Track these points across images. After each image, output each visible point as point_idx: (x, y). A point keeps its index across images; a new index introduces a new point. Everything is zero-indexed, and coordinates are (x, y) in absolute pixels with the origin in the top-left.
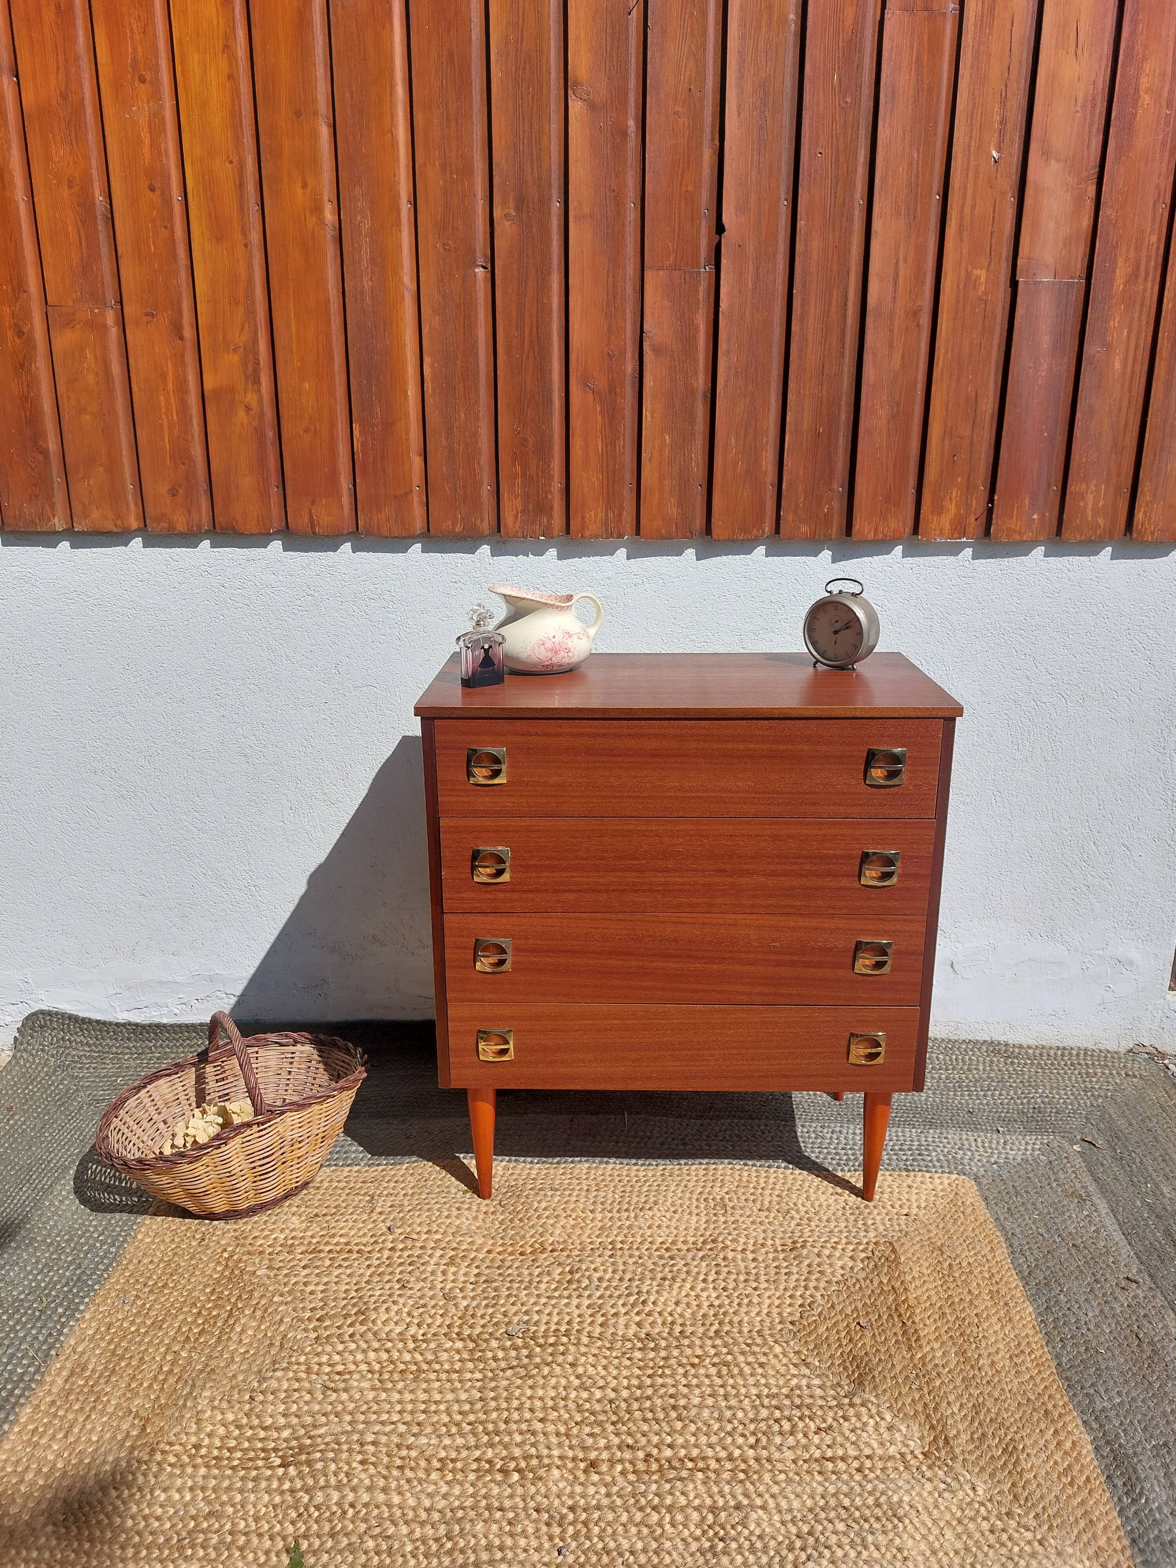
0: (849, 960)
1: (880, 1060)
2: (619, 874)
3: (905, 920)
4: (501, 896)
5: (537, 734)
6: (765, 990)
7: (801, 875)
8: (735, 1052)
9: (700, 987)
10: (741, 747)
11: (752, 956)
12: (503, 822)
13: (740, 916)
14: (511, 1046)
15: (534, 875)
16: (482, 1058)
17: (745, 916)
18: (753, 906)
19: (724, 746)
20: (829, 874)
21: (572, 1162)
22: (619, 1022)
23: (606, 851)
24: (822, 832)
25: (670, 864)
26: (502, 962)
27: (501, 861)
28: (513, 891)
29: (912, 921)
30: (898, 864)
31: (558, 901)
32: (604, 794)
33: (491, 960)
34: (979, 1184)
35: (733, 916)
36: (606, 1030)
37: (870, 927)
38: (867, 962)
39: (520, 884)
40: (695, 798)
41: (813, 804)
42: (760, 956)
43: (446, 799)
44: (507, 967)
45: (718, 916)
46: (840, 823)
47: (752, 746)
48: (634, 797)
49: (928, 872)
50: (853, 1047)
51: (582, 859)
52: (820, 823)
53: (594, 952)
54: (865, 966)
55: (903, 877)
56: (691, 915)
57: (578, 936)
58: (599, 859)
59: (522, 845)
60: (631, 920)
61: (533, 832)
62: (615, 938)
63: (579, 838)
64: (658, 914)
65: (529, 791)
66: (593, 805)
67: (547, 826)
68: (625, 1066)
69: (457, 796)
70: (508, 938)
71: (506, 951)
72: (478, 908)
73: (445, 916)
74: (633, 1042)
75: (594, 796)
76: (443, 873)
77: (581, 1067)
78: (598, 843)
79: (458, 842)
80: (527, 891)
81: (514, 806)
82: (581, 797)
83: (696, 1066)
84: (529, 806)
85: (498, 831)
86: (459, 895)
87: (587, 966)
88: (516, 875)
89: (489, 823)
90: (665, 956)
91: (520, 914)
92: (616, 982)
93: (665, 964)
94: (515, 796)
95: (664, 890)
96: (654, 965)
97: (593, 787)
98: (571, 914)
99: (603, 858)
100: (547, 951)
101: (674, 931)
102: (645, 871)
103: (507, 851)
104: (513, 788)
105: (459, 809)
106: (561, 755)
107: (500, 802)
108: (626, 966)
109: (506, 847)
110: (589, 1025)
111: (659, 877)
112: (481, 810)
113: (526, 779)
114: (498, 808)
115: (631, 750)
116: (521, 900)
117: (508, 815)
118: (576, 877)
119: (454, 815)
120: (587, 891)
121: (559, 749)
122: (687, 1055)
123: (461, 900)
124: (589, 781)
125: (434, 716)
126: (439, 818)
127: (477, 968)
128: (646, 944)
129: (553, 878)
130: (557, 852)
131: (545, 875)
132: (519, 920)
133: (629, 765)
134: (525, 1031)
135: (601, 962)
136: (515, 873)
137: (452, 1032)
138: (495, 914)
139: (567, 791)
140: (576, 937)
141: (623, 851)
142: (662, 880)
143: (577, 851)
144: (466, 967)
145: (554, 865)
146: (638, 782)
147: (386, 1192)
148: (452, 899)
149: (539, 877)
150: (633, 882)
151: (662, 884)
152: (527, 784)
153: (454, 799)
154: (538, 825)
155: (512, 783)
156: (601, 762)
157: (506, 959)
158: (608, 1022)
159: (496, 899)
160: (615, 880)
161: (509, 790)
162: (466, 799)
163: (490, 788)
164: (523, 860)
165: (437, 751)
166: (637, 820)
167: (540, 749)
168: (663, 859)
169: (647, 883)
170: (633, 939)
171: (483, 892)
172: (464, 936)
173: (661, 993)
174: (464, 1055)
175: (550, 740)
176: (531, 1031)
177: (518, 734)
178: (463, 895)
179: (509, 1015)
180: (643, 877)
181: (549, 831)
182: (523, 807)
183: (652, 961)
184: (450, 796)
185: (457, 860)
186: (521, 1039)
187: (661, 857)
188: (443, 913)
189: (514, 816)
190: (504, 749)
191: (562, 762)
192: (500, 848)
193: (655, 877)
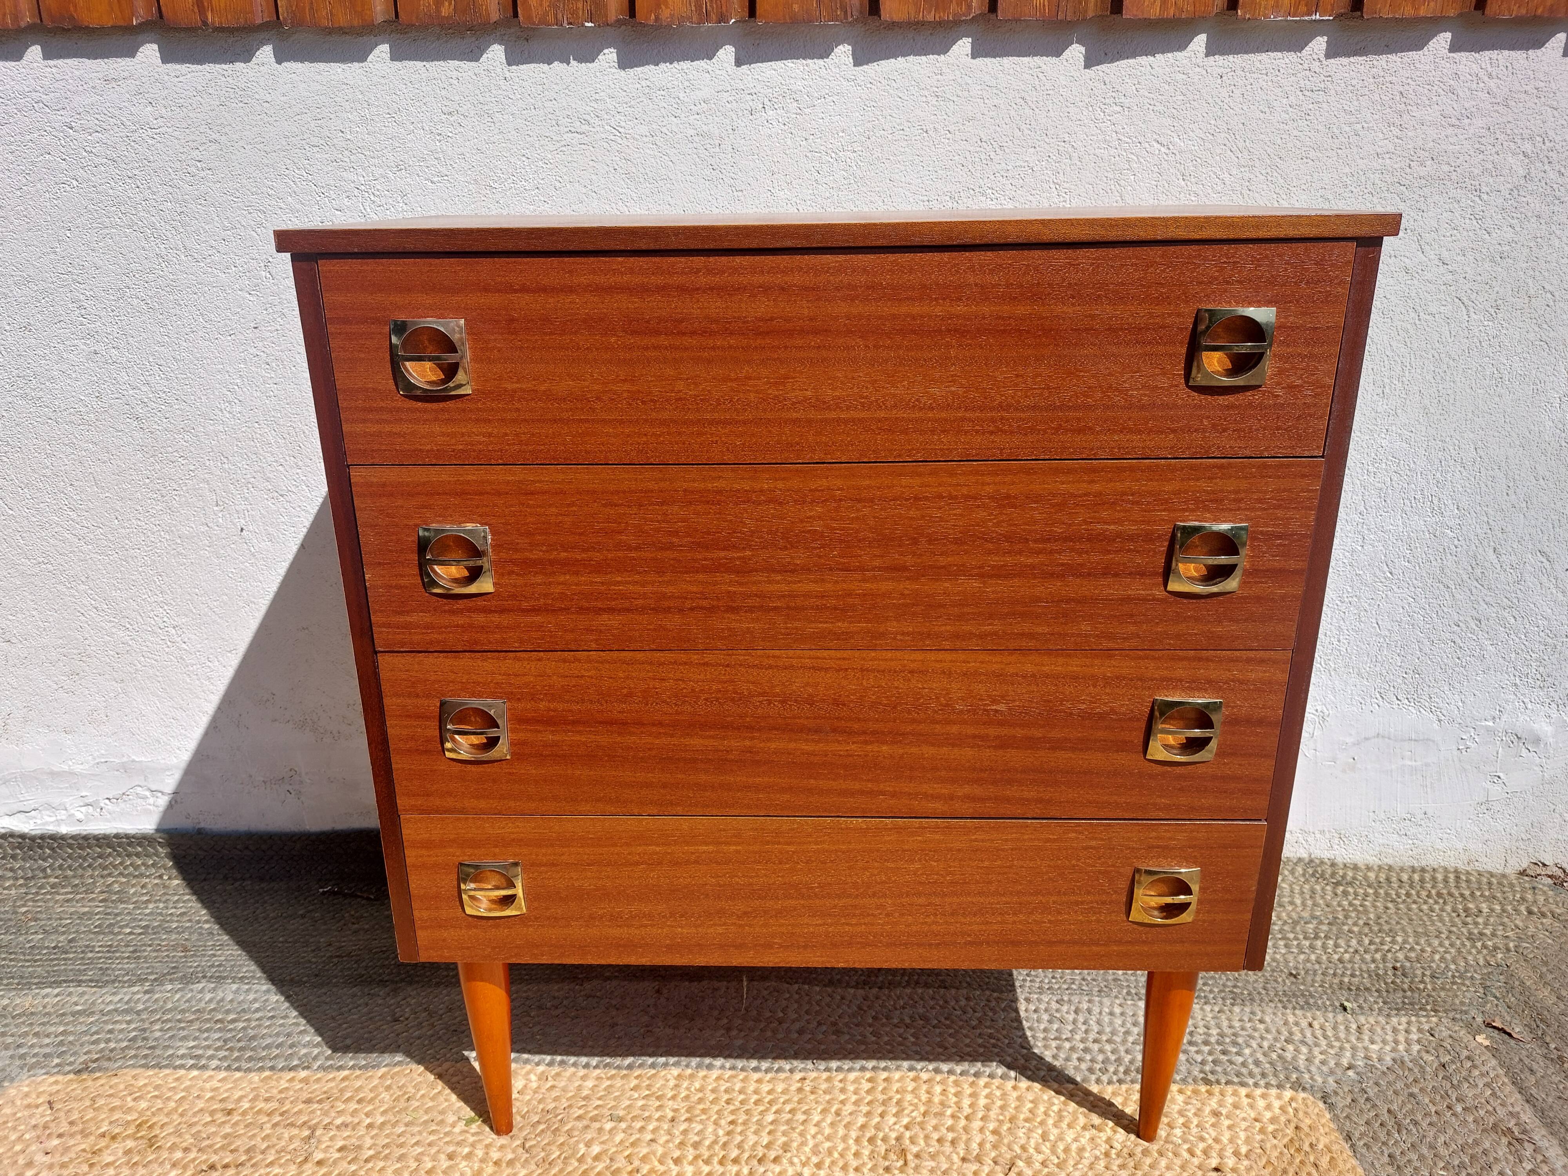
0: (1137, 737)
1: (1186, 917)
2: (701, 577)
3: (1249, 661)
4: (480, 619)
5: (524, 289)
6: (978, 791)
7: (1052, 575)
8: (922, 900)
9: (857, 786)
10: (938, 311)
11: (955, 729)
12: (472, 475)
13: (932, 656)
14: (519, 891)
15: (539, 579)
16: (469, 911)
17: (941, 655)
18: (956, 636)
19: (904, 309)
20: (1106, 572)
22: (711, 848)
23: (676, 533)
24: (1097, 487)
25: (800, 557)
26: (492, 742)
27: (476, 553)
28: (502, 611)
29: (1262, 661)
30: (1244, 552)
31: (588, 630)
32: (666, 415)
33: (475, 740)
34: (1331, 1107)
35: (919, 656)
36: (688, 862)
37: (1180, 673)
38: (1171, 740)
39: (514, 597)
40: (846, 422)
41: (1080, 431)
42: (970, 730)
43: (359, 428)
44: (502, 749)
45: (889, 655)
46: (1132, 469)
47: (960, 309)
48: (725, 423)
49: (1302, 565)
50: (1139, 892)
51: (630, 549)
52: (1094, 470)
53: (661, 724)
54: (1167, 747)
55: (1251, 574)
56: (839, 654)
57: (630, 695)
58: (662, 549)
59: (513, 520)
60: (728, 666)
61: (532, 494)
62: (698, 697)
63: (622, 505)
64: (777, 653)
65: (518, 410)
66: (644, 439)
67: (558, 483)
68: (724, 924)
69: (379, 422)
70: (501, 698)
71: (499, 722)
72: (439, 642)
73: (380, 657)
74: (737, 883)
75: (646, 420)
76: (367, 577)
77: (646, 926)
78: (659, 517)
79: (388, 515)
80: (528, 611)
81: (492, 443)
82: (621, 422)
83: (852, 925)
84: (520, 443)
85: (463, 493)
86: (402, 619)
87: (649, 749)
88: (505, 580)
89: (444, 477)
90: (792, 730)
91: (518, 654)
92: (703, 778)
93: (792, 745)
94: (490, 421)
95: (788, 608)
96: (773, 746)
97: (643, 402)
98: (616, 654)
99: (670, 547)
100: (574, 723)
101: (808, 684)
102: (751, 571)
103: (484, 531)
104: (484, 403)
105: (384, 447)
106: (576, 333)
107: (463, 435)
108: (721, 748)
109: (482, 524)
110: (657, 853)
111: (778, 582)
112: (428, 451)
113: (509, 386)
114: (461, 447)
115: (716, 321)
116: (518, 627)
117: (480, 459)
118: (618, 583)
119: (376, 461)
120: (642, 610)
121: (571, 321)
122: (835, 906)
123: (407, 626)
124: (634, 388)
125: (317, 251)
126: (348, 466)
127: (448, 754)
128: (756, 708)
129: (576, 585)
130: (581, 534)
131: (562, 579)
132: (518, 665)
133: (713, 353)
134: (541, 865)
135: (675, 741)
136: (503, 575)
137: (413, 866)
138: (473, 655)
139: (593, 410)
140: (626, 695)
141: (708, 533)
142: (784, 587)
143: (620, 533)
144: (426, 752)
145: (577, 560)
146: (732, 390)
147: (338, 1121)
148: (389, 626)
149: (550, 583)
150: (729, 592)
151: (783, 596)
152: (512, 397)
153: (373, 428)
154: (540, 481)
155: (484, 393)
156: (656, 348)
157: (498, 738)
158: (692, 849)
159: (471, 626)
160: (695, 589)
161: (479, 410)
162: (397, 429)
163: (442, 405)
164: (516, 550)
165: (331, 328)
166: (733, 470)
167: (532, 320)
168: (786, 548)
169: (756, 595)
170: (733, 700)
171: (445, 611)
172: (417, 696)
173: (786, 797)
174: (437, 908)
175: (551, 300)
176: (553, 865)
177: (486, 289)
178: (408, 619)
179: (513, 836)
180: (747, 583)
181: (562, 492)
182: (508, 445)
183: (769, 740)
184: (364, 421)
185: (391, 551)
186: (535, 879)
187: (782, 543)
188: (376, 653)
189: (493, 462)
190: (462, 321)
191: (579, 348)
192: (469, 526)
193: (769, 582)
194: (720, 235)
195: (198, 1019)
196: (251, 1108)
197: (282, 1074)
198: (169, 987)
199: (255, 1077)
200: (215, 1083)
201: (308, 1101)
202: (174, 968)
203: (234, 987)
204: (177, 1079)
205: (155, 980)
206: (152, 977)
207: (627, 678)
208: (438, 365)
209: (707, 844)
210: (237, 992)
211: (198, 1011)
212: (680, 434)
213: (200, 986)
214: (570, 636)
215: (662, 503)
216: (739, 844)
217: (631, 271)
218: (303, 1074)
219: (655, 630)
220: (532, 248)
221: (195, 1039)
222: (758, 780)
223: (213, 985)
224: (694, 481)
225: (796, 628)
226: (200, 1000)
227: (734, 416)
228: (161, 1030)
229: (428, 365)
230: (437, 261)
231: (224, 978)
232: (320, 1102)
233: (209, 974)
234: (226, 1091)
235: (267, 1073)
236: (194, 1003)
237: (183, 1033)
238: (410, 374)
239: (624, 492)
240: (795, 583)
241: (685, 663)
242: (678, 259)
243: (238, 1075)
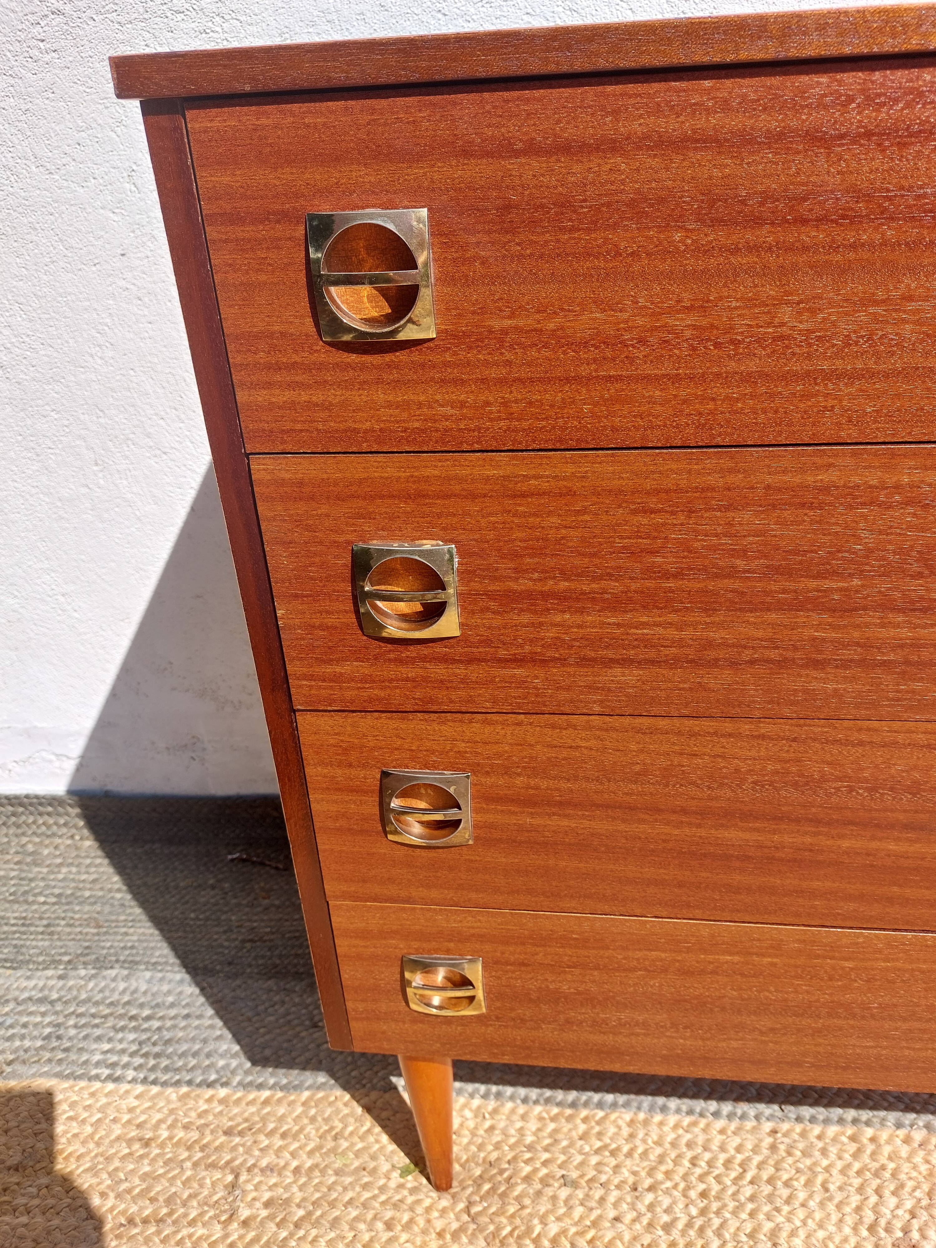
2: (773, 616)
4: (439, 671)
12: (433, 467)
14: (479, 992)
15: (526, 618)
16: (416, 1007)
21: (600, 1105)
22: (736, 958)
23: (743, 553)
26: (449, 825)
27: (435, 581)
28: (471, 660)
31: (592, 688)
32: (752, 366)
36: (702, 972)
39: (487, 642)
43: (261, 396)
44: (463, 835)
48: (852, 376)
51: (667, 575)
53: (684, 811)
57: (644, 772)
58: (716, 576)
59: (491, 535)
60: (795, 740)
61: (523, 495)
62: (743, 780)
63: (659, 511)
64: (876, 724)
65: (509, 363)
66: (711, 406)
67: (564, 479)
68: (741, 1039)
69: (293, 386)
70: (464, 770)
71: (461, 802)
72: (380, 700)
73: (300, 718)
74: (767, 998)
75: (718, 375)
76: (280, 613)
77: (638, 1035)
78: (719, 529)
79: (309, 528)
80: (507, 661)
81: (464, 417)
82: (676, 379)
83: (914, 1049)
84: (510, 417)
85: (420, 495)
86: (329, 669)
87: (664, 841)
88: (476, 620)
89: (391, 472)
90: (878, 826)
91: (489, 716)
92: (737, 878)
93: (874, 845)
94: (463, 382)
95: (907, 662)
96: (845, 844)
97: (717, 345)
98: (627, 720)
99: (732, 573)
100: (560, 804)
101: (915, 768)
102: (856, 609)
103: (450, 552)
104: (455, 354)
105: (299, 426)
106: (615, 226)
107: (420, 405)
108: (769, 844)
109: (446, 542)
110: (661, 960)
111: (898, 626)
112: (366, 431)
113: (497, 324)
114: (417, 425)
115: (869, 198)
116: (492, 681)
117: (444, 443)
118: (644, 625)
119: (289, 448)
120: (674, 663)
121: (609, 205)
122: (896, 1029)
123: (337, 679)
124: (704, 322)
125: (183, 93)
126: (247, 455)
127: (390, 837)
128: (829, 795)
129: (579, 627)
130: (594, 555)
131: (558, 618)
132: (488, 729)
133: (852, 255)
134: (507, 963)
135: (702, 832)
136: (473, 612)
137: (345, 956)
138: (426, 716)
139: (631, 360)
140: (638, 774)
141: (796, 552)
142: (906, 633)
143: (653, 552)
144: (361, 832)
145: (583, 593)
146: (875, 318)
147: (264, 1163)
148: (311, 678)
149: (541, 624)
150: (815, 639)
151: (902, 646)
152: (501, 341)
153: (283, 397)
154: (536, 477)
155: (455, 337)
156: (753, 248)
157: (459, 821)
158: (710, 957)
159: (425, 679)
160: (760, 634)
161: (446, 364)
162: (318, 397)
163: (388, 357)
164: (495, 579)
165: (212, 232)
166: (854, 454)
167: (542, 206)
168: (920, 575)
169: (858, 644)
170: (796, 785)
171: (390, 660)
172: (350, 765)
173: (852, 906)
174: (373, 1000)
175: (577, 168)
176: (523, 964)
177: (466, 153)
178: (338, 669)
179: (472, 931)
180: (845, 626)
181: (570, 493)
182: (491, 420)
183: (841, 837)
184: (269, 385)
185: (312, 578)
186: (499, 978)
187: (915, 567)
188: (294, 711)
189: (465, 447)
190: (424, 212)
191: (618, 254)
192: (428, 545)
193: (882, 625)
194: (905, 26)
195: (111, 1014)
196: (170, 1138)
197: (199, 1091)
198: (83, 972)
199: (172, 1093)
200: (132, 1102)
201: (228, 1132)
202: (87, 948)
203: (148, 974)
204: (93, 1095)
205: (69, 962)
206: (66, 958)
207: (642, 751)
208: (381, 291)
209: (731, 954)
210: (149, 981)
211: (112, 1004)
212: (772, 396)
213: (113, 973)
214: (563, 695)
215: (727, 508)
216: (776, 956)
217: (725, 106)
218: (223, 1092)
219: (691, 689)
220: (551, 68)
221: (110, 1040)
222: (816, 884)
223: (126, 972)
224: (785, 472)
225: (913, 692)
226: (113, 990)
227: (871, 364)
228: (75, 1026)
229: (366, 290)
230: (383, 103)
231: (137, 963)
232: (241, 1134)
233: (122, 958)
234: (143, 1112)
235: (185, 1089)
236: (107, 993)
237: (98, 1032)
238: (338, 307)
239: (667, 491)
240: (925, 626)
241: (730, 735)
242: (816, 78)
243: (155, 1089)
